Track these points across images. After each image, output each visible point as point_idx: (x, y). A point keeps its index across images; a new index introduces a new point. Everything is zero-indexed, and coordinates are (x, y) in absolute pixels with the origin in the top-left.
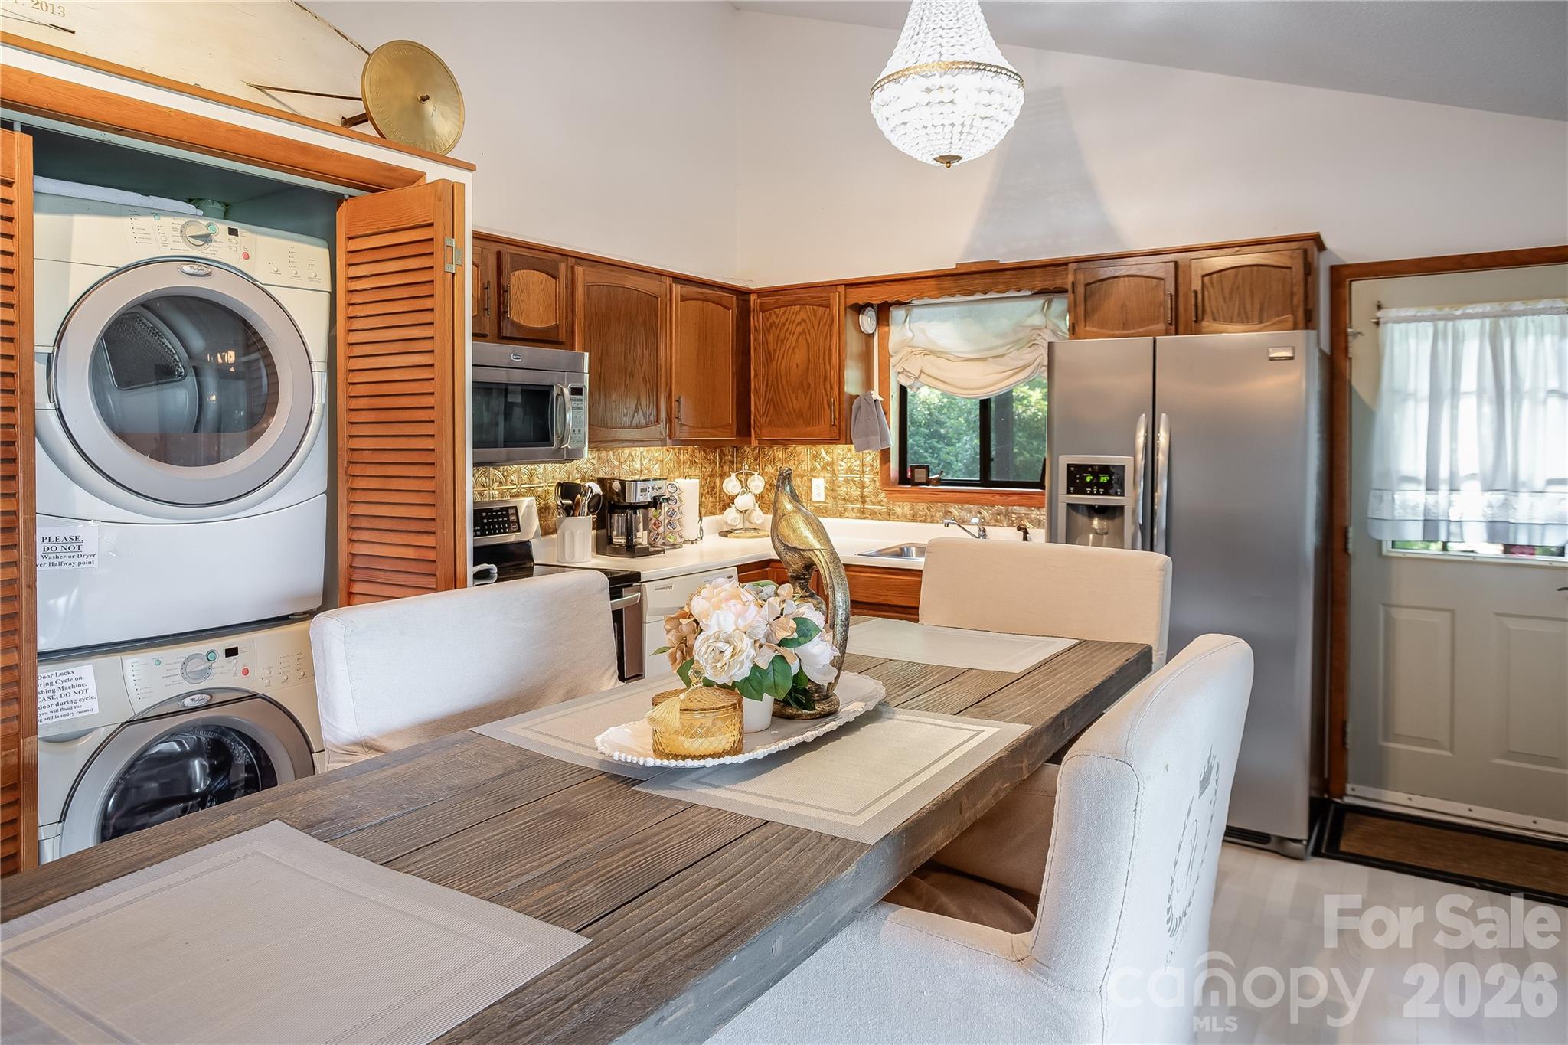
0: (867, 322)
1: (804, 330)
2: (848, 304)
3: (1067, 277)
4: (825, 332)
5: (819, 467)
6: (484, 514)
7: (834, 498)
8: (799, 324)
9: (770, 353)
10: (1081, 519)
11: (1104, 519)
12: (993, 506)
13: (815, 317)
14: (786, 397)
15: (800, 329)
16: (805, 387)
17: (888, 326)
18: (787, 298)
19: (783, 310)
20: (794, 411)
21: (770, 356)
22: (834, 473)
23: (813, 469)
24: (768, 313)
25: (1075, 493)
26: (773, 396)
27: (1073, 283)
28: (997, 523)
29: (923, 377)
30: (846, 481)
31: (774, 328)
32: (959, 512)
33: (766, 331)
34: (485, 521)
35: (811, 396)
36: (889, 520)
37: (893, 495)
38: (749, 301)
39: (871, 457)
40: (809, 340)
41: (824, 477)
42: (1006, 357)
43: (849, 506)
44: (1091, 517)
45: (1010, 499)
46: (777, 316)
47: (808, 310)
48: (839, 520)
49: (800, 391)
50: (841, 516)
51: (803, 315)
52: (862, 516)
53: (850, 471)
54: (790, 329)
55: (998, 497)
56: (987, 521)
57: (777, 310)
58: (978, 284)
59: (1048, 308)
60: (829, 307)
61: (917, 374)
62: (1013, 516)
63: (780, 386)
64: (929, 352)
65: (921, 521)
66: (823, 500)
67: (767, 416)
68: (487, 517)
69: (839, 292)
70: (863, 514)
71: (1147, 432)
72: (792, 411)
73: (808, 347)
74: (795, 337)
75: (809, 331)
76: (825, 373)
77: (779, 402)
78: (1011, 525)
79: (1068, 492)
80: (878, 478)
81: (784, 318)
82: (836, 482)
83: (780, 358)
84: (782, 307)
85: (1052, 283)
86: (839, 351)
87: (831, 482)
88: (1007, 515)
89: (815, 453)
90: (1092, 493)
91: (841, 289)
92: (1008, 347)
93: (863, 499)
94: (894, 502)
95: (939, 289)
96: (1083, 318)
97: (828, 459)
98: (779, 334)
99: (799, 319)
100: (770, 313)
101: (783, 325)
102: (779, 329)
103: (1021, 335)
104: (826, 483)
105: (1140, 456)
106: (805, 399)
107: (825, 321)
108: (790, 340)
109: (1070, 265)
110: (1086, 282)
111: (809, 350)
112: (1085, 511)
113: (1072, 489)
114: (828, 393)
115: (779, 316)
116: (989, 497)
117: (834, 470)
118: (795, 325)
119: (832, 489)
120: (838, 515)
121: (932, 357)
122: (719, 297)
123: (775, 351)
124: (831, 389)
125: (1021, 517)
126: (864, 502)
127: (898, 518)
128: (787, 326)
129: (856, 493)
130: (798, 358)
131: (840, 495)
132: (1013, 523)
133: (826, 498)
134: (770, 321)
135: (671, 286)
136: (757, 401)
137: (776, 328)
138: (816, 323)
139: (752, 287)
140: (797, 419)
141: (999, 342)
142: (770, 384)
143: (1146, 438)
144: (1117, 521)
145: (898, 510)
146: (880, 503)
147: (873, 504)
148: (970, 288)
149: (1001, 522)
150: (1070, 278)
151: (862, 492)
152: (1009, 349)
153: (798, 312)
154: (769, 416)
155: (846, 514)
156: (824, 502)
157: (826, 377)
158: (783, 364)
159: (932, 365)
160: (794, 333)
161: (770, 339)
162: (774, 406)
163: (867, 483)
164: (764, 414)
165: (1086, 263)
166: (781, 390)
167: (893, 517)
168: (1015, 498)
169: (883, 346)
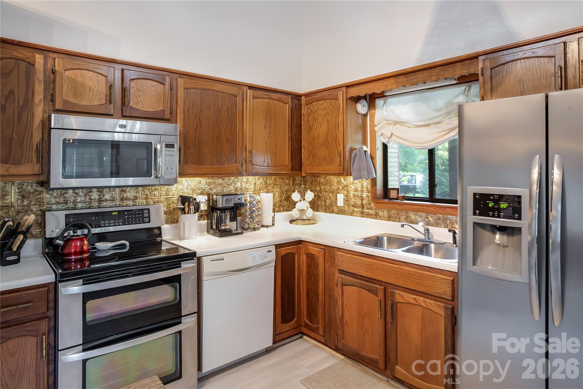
0: (362, 108)
1: (326, 113)
2: (348, 97)
3: (478, 66)
4: (336, 114)
5: (341, 188)
6: (126, 213)
7: (348, 205)
8: (324, 110)
9: (310, 127)
10: (486, 234)
11: (504, 235)
12: (435, 215)
13: (331, 106)
14: (317, 149)
15: (324, 113)
16: (327, 144)
17: (375, 110)
18: (317, 96)
19: (316, 103)
20: (322, 157)
21: (310, 128)
22: (348, 192)
23: (338, 189)
24: (309, 106)
25: (480, 214)
26: (311, 150)
27: (482, 69)
28: (437, 225)
29: (393, 137)
30: (354, 196)
31: (312, 113)
32: (415, 217)
33: (308, 115)
34: (126, 217)
35: (329, 149)
36: (376, 219)
37: (378, 205)
38: (301, 100)
39: (366, 183)
40: (328, 119)
41: (343, 193)
42: (442, 123)
43: (356, 209)
44: (494, 233)
45: (445, 211)
46: (313, 107)
47: (328, 102)
48: (350, 217)
49: (324, 146)
50: (351, 215)
51: (325, 105)
52: (362, 216)
53: (356, 190)
54: (319, 113)
55: (438, 209)
56: (431, 223)
57: (313, 104)
58: (420, 78)
59: (469, 90)
60: (337, 100)
61: (389, 136)
62: (448, 221)
63: (315, 144)
64: (396, 123)
65: (393, 221)
66: (343, 206)
67: (309, 160)
68: (128, 215)
69: (343, 91)
70: (363, 214)
71: (541, 169)
72: (320, 157)
73: (328, 122)
74: (322, 117)
75: (328, 113)
76: (336, 136)
77: (314, 152)
78: (446, 227)
79: (475, 214)
80: (370, 195)
81: (317, 107)
82: (349, 196)
83: (315, 130)
84: (316, 101)
85: (467, 71)
86: (343, 123)
87: (346, 196)
88: (445, 220)
89: (339, 180)
90: (493, 216)
91: (344, 89)
92: (443, 117)
93: (362, 206)
94: (379, 209)
95: (396, 83)
96: (489, 92)
97: (345, 183)
98: (314, 116)
99: (323, 108)
100: (310, 106)
101: (316, 111)
102: (314, 114)
103: (450, 109)
104: (345, 196)
105: (535, 187)
106: (327, 150)
107: (335, 108)
108: (319, 119)
109: (480, 58)
110: (492, 67)
111: (328, 124)
112: (489, 228)
113: (477, 212)
114: (338, 147)
115: (315, 106)
116: (432, 209)
117: (348, 190)
118: (321, 111)
119: (347, 200)
120: (350, 214)
121: (398, 126)
122: (280, 98)
123: (312, 125)
124: (339, 145)
125: (452, 222)
126: (363, 208)
127: (381, 218)
128: (318, 111)
129: (359, 202)
130: (323, 128)
131: (351, 203)
132: (447, 226)
133: (344, 205)
134: (310, 109)
135: (247, 91)
136: (304, 152)
137: (313, 113)
138: (332, 109)
139: (302, 92)
140: (323, 162)
141: (437, 114)
142: (310, 143)
143: (540, 174)
144: (516, 238)
145: (381, 214)
146: (371, 209)
147: (368, 209)
148: (415, 81)
149: (440, 224)
150: (480, 66)
151: (362, 202)
152: (443, 118)
153: (323, 104)
154: (310, 160)
155: (354, 214)
156: (343, 207)
157: (336, 138)
158: (316, 132)
159: (398, 130)
160: (321, 115)
161: (310, 119)
162: (312, 155)
163: (365, 198)
164: (307, 159)
165: (491, 55)
166: (315, 146)
167: (378, 217)
168: (449, 210)
169: (372, 121)
